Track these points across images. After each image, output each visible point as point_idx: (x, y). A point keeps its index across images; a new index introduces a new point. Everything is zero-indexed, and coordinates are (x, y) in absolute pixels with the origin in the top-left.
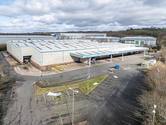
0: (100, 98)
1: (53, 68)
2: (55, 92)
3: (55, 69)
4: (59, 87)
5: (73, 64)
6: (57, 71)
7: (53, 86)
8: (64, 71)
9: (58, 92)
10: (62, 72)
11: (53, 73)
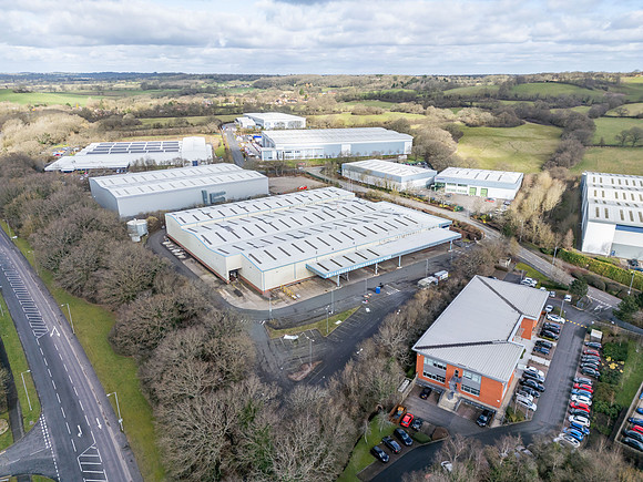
0: (338, 341)
1: (281, 294)
2: (291, 335)
4: (295, 328)
6: (288, 299)
7: (288, 327)
8: (299, 301)
9: (294, 335)
11: (283, 305)
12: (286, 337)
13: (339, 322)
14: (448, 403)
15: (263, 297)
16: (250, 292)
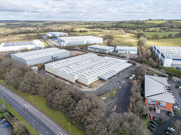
1: (93, 85)
4: (104, 95)
5: (99, 81)
6: (96, 87)
8: (99, 87)
12: (103, 98)
13: (115, 92)
14: (158, 111)
15: (88, 87)
16: (83, 86)
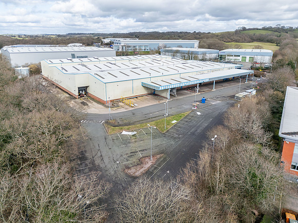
0: (177, 136)
1: (121, 104)
2: (129, 131)
3: (123, 104)
4: (133, 126)
5: (146, 97)
7: (126, 125)
8: (136, 108)
9: (132, 131)
10: (133, 108)
11: (123, 110)
12: (124, 133)
13: (174, 122)
15: (105, 106)
